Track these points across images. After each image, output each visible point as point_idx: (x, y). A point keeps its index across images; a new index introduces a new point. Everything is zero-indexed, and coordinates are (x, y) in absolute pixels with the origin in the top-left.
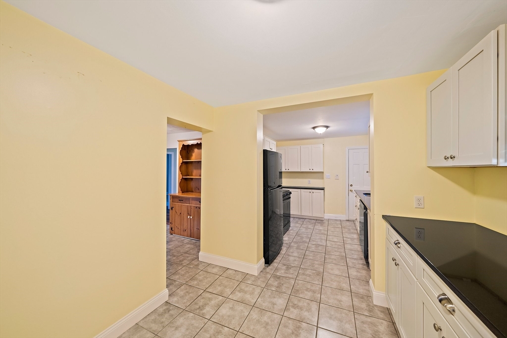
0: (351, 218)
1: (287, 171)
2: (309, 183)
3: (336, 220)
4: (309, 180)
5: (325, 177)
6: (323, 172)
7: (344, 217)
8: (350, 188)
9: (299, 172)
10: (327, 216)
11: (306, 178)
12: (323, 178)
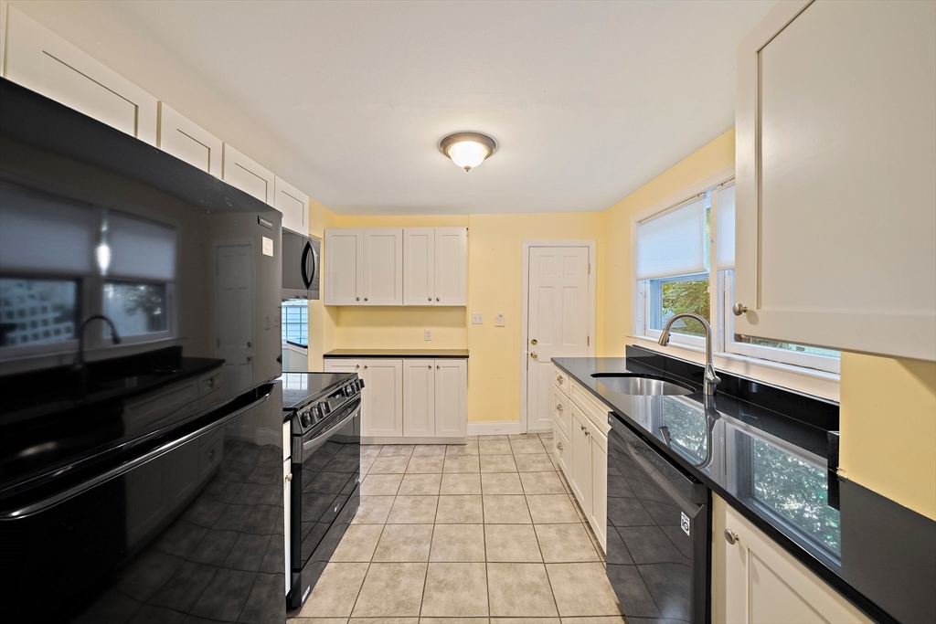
0: (533, 428)
1: (361, 303)
2: (428, 337)
3: (497, 439)
4: (428, 329)
5: (470, 320)
6: (465, 307)
7: (515, 428)
8: (533, 348)
9: (400, 307)
10: (473, 429)
11: (418, 324)
12: (464, 325)
